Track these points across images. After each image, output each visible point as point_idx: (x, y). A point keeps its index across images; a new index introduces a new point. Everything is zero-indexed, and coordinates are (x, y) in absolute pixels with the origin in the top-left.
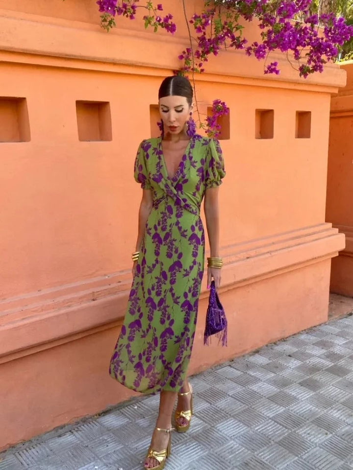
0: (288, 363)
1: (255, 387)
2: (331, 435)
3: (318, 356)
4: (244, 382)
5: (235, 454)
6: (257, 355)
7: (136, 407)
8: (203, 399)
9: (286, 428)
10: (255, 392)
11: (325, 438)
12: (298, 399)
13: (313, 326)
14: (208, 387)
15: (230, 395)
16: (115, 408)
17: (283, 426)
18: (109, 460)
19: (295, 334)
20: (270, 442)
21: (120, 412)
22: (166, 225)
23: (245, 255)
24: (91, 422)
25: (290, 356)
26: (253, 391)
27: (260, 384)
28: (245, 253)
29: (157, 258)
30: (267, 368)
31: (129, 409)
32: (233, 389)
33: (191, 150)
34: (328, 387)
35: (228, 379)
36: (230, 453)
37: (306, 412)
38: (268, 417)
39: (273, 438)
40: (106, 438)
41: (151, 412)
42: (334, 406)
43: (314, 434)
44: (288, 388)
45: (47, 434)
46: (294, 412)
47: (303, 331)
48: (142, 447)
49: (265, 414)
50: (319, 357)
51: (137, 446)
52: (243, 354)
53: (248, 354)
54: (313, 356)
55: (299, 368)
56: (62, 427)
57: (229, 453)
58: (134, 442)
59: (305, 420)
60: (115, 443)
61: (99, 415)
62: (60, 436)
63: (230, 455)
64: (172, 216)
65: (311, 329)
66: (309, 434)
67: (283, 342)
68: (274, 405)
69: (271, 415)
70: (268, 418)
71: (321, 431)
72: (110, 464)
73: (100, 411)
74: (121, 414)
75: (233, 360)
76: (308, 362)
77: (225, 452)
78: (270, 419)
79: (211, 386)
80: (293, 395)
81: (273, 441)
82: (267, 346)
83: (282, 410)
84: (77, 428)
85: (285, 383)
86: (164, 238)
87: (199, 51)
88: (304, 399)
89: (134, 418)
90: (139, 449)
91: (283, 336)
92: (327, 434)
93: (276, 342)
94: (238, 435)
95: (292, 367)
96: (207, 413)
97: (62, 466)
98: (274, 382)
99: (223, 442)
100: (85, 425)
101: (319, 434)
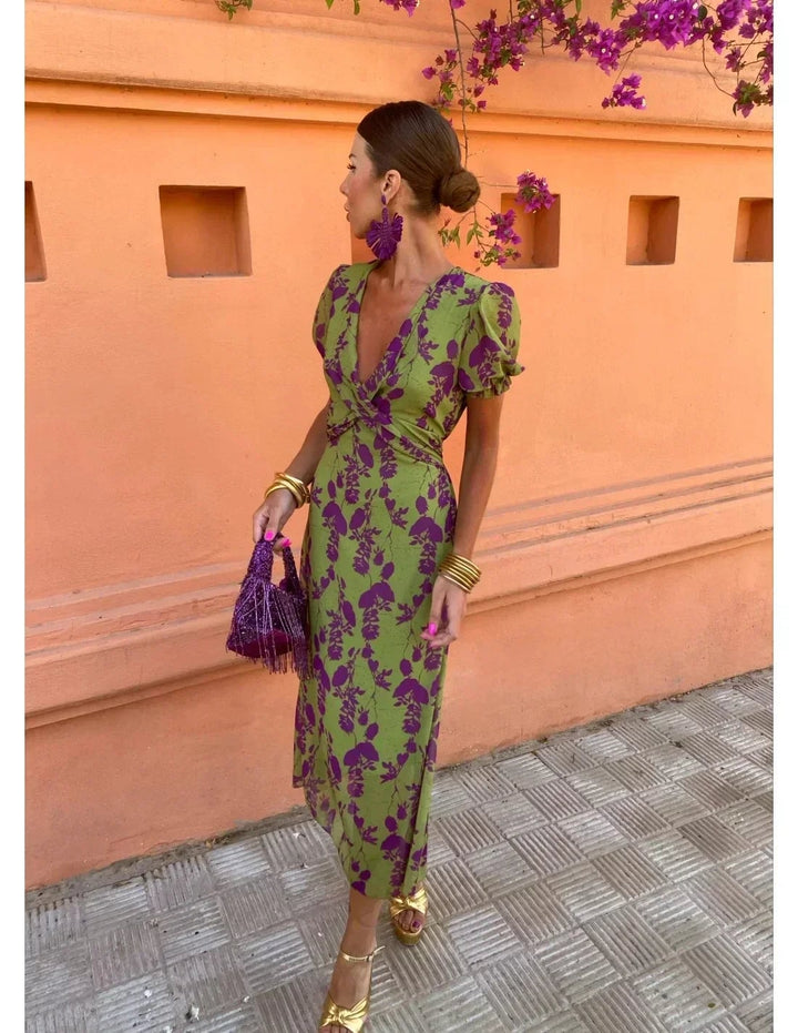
0: (670, 763)
1: (570, 825)
2: (724, 1010)
3: (745, 756)
4: (552, 805)
5: (463, 1023)
6: (604, 732)
7: (297, 835)
8: (446, 837)
9: (613, 963)
10: (569, 837)
11: (705, 1016)
12: (665, 878)
13: (754, 669)
14: (469, 803)
15: (508, 836)
16: (256, 828)
17: (607, 956)
18: (182, 976)
19: (706, 687)
20: (560, 1003)
21: (262, 840)
22: (357, 492)
23: (584, 522)
24: (193, 859)
25: (678, 745)
26: (564, 833)
27: (586, 817)
28: (583, 519)
29: (331, 567)
30: (617, 772)
31: (282, 836)
32: (521, 820)
33: (427, 310)
34: (751, 852)
35: (519, 790)
36: (454, 1018)
37: (677, 923)
38: (577, 919)
39: (573, 990)
40: (202, 910)
41: (322, 853)
42: (752, 915)
43: (679, 998)
44: (649, 839)
45: (96, 876)
46: (645, 917)
47: (725, 680)
48: (265, 953)
49: (572, 909)
50: (748, 758)
51: (254, 949)
52: (572, 727)
53: (585, 726)
54: (735, 752)
55: (691, 783)
56: (131, 862)
57: (450, 1015)
58: (254, 935)
59: (668, 946)
60: (215, 929)
61: (218, 841)
62: (117, 885)
63: (452, 1023)
64: (370, 471)
65: (747, 676)
66: (665, 996)
67: (674, 705)
68: (601, 887)
69: (585, 915)
70: (575, 924)
71: (699, 993)
72: (180, 988)
73: (221, 832)
74: (260, 847)
75: (546, 740)
76: (718, 769)
77: (441, 1010)
78: (581, 926)
79: (474, 805)
80: (656, 863)
81: (569, 998)
82: (633, 710)
83: (617, 906)
84: (160, 870)
85: (644, 824)
86: (352, 522)
87: (477, 61)
88: (679, 879)
89: (280, 863)
90: (257, 956)
91: (675, 689)
92: (711, 1006)
93: (657, 702)
94: (491, 962)
95: (675, 779)
96: (440, 879)
97: (85, 970)
98: (620, 817)
99: (447, 978)
100: (179, 865)
101: (693, 1000)
